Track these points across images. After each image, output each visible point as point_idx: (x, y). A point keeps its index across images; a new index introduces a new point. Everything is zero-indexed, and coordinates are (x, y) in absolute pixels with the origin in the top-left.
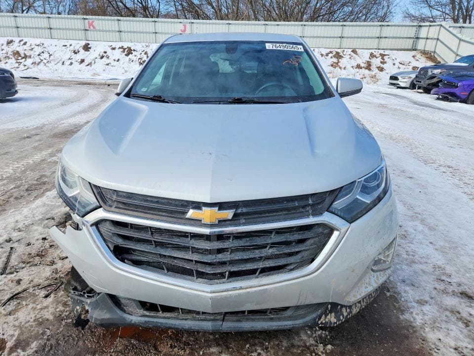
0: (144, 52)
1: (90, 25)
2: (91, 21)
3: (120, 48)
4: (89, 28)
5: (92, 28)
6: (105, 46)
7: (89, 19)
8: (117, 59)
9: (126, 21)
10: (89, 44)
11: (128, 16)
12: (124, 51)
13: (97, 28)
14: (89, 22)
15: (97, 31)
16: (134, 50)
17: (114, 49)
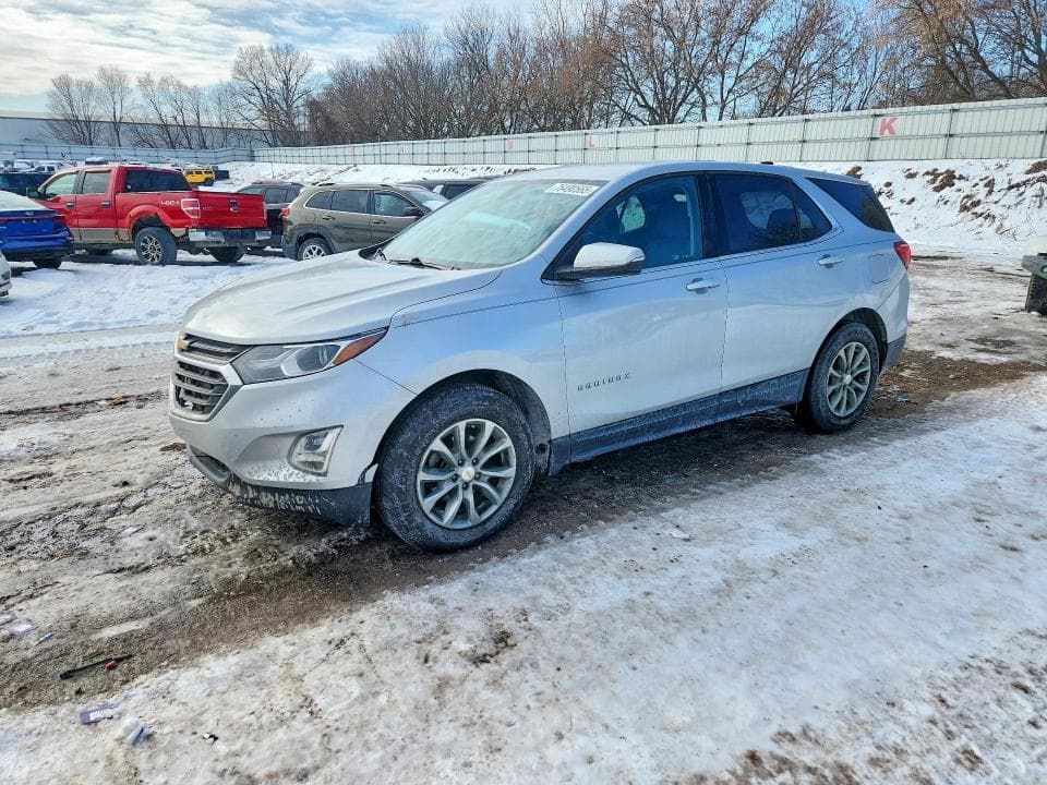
0: (986, 181)
1: (888, 126)
2: (888, 119)
3: (927, 173)
4: (882, 132)
5: (887, 132)
6: (894, 171)
7: (887, 115)
8: (908, 199)
9: (973, 110)
10: (860, 168)
11: (992, 97)
12: (933, 181)
13: (898, 132)
14: (883, 122)
15: (896, 138)
16: (961, 177)
17: (912, 176)
